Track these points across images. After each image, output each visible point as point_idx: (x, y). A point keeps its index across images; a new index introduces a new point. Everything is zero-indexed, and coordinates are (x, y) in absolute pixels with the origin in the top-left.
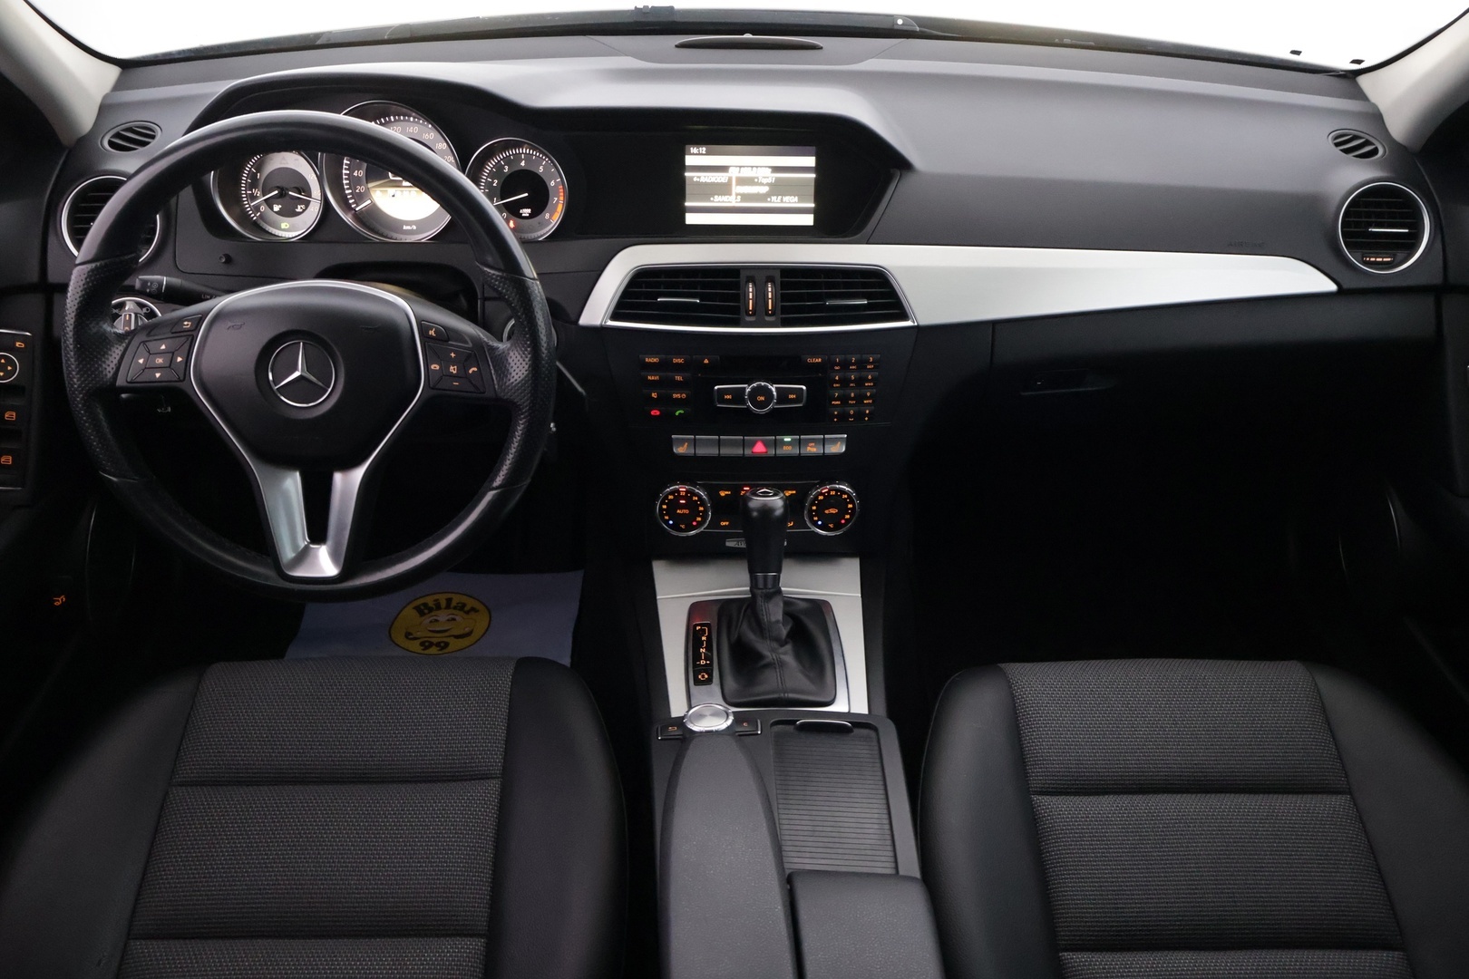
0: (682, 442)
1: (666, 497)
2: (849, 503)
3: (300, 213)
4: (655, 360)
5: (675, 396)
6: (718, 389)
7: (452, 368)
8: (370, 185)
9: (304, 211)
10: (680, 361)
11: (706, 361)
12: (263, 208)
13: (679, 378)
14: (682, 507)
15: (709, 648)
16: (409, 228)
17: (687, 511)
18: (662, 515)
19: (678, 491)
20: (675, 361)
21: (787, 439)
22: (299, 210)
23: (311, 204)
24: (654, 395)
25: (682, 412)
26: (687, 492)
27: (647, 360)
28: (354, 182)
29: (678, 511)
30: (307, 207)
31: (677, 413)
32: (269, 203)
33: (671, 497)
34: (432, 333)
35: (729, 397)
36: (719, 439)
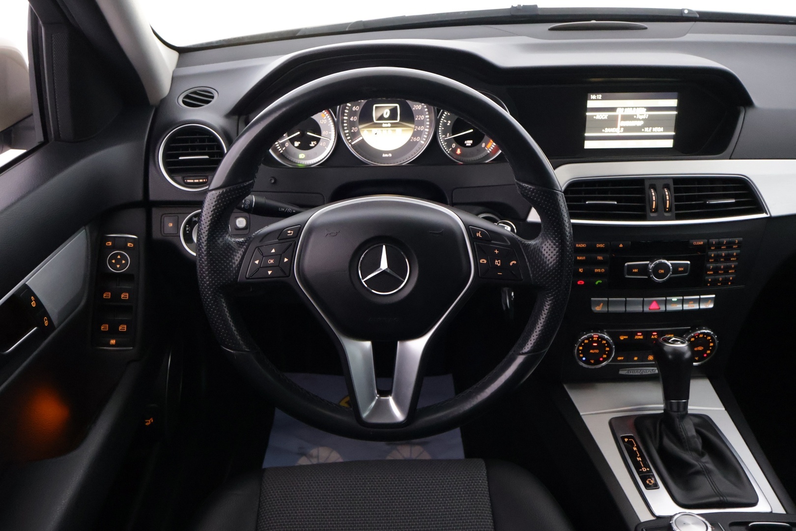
0: (598, 303)
1: (583, 341)
2: (711, 342)
3: (312, 147)
4: (583, 246)
5: (596, 270)
6: (628, 265)
7: (496, 261)
8: (360, 127)
9: (316, 145)
10: (602, 246)
11: (621, 246)
12: (287, 145)
13: (600, 258)
14: (595, 348)
15: (642, 456)
16: (386, 155)
17: (597, 351)
18: (578, 354)
19: (592, 337)
20: (598, 246)
21: (675, 299)
22: (312, 144)
23: (321, 140)
24: (581, 270)
25: (600, 281)
26: (599, 338)
27: (577, 245)
28: (352, 124)
29: (591, 351)
30: (317, 143)
31: (597, 283)
32: (292, 141)
33: (586, 341)
34: (479, 235)
35: (636, 270)
36: (626, 300)
